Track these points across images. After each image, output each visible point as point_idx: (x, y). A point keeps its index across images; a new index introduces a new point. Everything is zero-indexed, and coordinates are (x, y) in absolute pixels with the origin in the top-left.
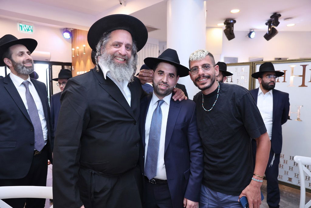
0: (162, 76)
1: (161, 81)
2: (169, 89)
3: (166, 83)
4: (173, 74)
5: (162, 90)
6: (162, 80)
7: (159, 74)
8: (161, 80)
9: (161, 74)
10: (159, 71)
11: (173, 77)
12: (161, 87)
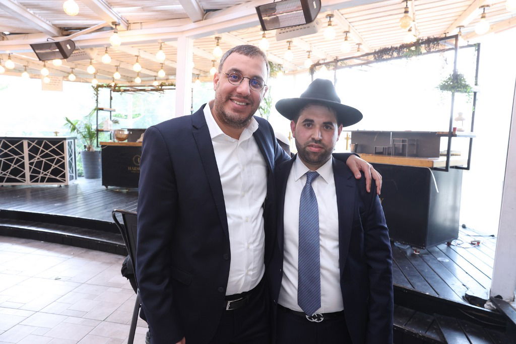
0: (311, 128)
1: (310, 139)
3: (320, 141)
5: (314, 153)
6: (312, 137)
7: (305, 125)
8: (310, 136)
9: (309, 125)
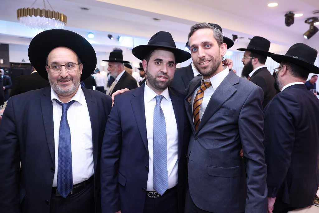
2: (169, 81)
4: (172, 62)
10: (155, 60)
11: (173, 66)
12: (161, 78)
